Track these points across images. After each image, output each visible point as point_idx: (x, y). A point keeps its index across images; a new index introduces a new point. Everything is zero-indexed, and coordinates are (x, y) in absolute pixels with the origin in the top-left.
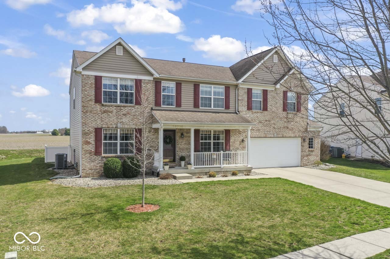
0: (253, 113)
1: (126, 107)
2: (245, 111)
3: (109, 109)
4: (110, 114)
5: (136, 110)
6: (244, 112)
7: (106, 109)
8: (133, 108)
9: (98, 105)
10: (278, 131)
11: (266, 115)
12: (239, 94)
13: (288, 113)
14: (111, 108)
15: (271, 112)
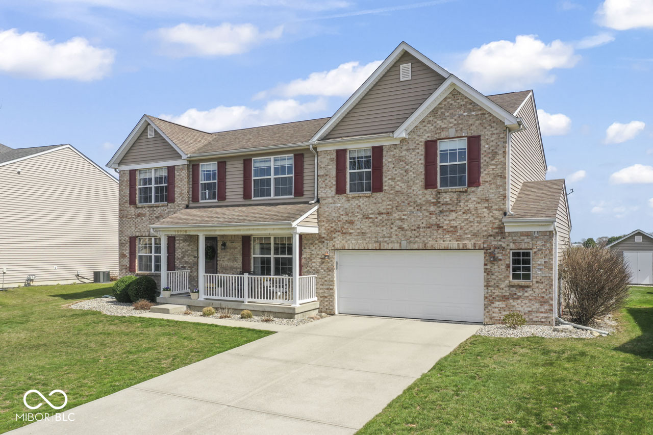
0: (350, 199)
1: (158, 207)
2: (332, 197)
3: (142, 211)
4: (143, 218)
5: (169, 210)
6: (330, 199)
7: (140, 211)
8: (166, 208)
9: (133, 207)
10: (411, 235)
11: (380, 201)
12: (320, 164)
13: (439, 193)
14: (144, 209)
15: (392, 194)
